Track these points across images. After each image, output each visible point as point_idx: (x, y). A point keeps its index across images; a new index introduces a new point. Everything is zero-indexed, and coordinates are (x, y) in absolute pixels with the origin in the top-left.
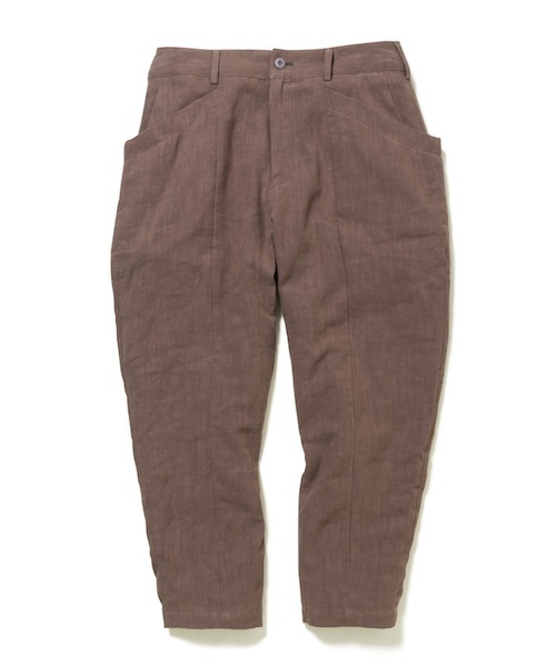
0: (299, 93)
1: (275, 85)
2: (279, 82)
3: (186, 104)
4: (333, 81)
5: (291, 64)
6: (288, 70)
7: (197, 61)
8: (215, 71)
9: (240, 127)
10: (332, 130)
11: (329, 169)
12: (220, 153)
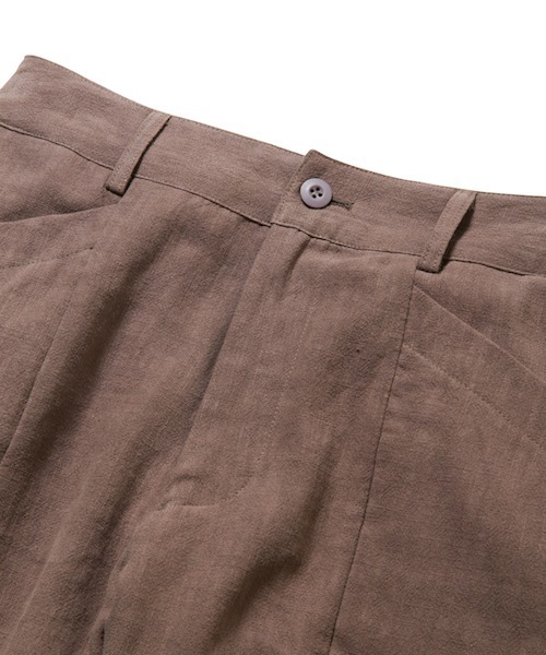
0: (333, 282)
1: (278, 244)
2: (293, 239)
3: (21, 212)
4: (445, 274)
5: (347, 206)
6: (333, 216)
7: (99, 121)
8: (129, 160)
9: (139, 325)
10: (395, 404)
11: (353, 509)
12: (51, 369)
